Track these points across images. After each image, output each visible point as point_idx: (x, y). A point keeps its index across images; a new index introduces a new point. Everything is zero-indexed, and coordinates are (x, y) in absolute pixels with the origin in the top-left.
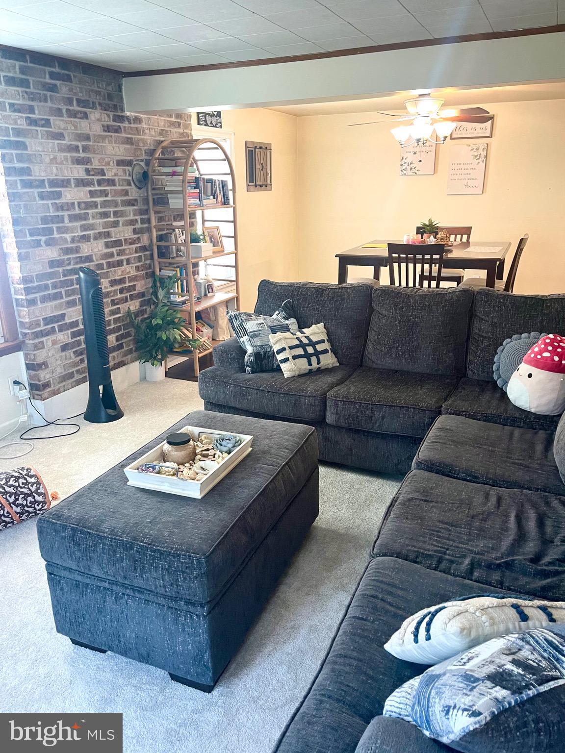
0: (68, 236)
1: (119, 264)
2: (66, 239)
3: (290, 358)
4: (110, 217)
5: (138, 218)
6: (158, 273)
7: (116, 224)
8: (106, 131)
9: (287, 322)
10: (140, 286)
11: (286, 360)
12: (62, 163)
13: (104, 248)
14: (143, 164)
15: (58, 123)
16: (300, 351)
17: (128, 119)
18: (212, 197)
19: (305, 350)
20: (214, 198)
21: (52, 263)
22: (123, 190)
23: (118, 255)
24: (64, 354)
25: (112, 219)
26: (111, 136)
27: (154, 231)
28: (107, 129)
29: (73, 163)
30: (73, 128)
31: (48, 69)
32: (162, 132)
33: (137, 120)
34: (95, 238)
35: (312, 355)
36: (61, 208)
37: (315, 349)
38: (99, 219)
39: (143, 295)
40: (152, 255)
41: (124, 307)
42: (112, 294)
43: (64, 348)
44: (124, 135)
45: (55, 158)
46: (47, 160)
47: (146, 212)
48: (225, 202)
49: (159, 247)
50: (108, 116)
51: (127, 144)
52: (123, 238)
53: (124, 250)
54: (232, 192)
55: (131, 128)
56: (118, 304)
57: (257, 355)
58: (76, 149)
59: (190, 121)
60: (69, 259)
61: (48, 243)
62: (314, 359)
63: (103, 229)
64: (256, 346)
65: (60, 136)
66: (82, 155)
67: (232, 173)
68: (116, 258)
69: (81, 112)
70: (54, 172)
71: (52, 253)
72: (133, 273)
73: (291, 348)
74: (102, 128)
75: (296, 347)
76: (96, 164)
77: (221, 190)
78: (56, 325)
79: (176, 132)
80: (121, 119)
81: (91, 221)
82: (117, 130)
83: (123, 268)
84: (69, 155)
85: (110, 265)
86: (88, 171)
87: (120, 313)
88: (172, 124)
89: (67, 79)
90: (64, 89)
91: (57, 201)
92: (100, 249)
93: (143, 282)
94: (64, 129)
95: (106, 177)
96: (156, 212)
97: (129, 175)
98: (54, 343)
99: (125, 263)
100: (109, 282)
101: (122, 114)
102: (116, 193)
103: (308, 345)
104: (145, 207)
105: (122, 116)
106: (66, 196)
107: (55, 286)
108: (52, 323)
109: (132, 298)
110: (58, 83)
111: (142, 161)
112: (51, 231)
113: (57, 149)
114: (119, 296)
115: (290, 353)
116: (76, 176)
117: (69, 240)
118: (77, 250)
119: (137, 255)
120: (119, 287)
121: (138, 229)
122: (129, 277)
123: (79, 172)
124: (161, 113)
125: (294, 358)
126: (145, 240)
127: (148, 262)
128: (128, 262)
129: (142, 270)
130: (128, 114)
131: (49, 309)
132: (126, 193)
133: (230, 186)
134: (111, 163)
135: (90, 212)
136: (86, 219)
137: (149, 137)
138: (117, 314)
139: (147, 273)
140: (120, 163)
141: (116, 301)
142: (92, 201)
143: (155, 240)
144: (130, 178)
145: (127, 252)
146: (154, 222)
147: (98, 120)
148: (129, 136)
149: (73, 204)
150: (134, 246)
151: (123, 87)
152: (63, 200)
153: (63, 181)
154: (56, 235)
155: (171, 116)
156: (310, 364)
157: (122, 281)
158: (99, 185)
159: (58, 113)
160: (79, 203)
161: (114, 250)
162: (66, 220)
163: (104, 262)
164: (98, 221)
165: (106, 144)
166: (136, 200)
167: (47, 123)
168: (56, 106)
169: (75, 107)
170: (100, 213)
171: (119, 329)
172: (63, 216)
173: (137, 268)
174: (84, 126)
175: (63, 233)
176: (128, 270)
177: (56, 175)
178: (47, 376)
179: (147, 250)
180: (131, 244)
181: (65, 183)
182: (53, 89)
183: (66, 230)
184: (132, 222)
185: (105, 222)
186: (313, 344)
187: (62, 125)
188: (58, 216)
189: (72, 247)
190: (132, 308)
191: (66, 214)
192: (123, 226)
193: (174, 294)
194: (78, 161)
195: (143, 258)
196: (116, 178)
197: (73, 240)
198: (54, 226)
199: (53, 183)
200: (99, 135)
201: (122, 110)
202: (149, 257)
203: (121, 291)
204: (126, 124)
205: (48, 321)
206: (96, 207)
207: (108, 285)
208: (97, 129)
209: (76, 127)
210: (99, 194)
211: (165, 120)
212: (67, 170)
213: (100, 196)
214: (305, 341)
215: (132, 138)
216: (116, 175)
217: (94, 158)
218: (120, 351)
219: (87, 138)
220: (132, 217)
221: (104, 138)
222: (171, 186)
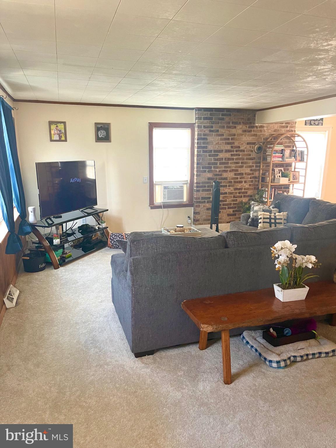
0: (218, 170)
1: (241, 182)
2: (217, 171)
3: (262, 222)
4: (239, 164)
5: (254, 165)
6: (260, 188)
7: (242, 167)
8: (244, 132)
9: (273, 209)
10: (250, 193)
11: (260, 223)
12: (221, 144)
13: (234, 175)
14: (261, 144)
15: (221, 131)
16: (268, 220)
17: (257, 127)
18: (293, 158)
19: (270, 221)
20: (295, 158)
21: (209, 179)
22: (248, 154)
23: (240, 179)
24: (207, 211)
25: (240, 165)
26: (246, 134)
27: (261, 171)
28: (245, 131)
29: (226, 144)
30: (228, 132)
31: (221, 113)
32: (275, 131)
33: (262, 127)
34: (230, 171)
35: (273, 223)
36: (217, 160)
37: (275, 221)
38: (234, 164)
39: (251, 196)
40: (259, 181)
41: (239, 200)
42: (234, 193)
43: (208, 209)
44: (253, 133)
45: (218, 143)
46: (215, 143)
47: (260, 163)
48: (302, 160)
49: (262, 178)
50: (246, 126)
51: (254, 136)
52: (244, 173)
53: (244, 177)
54: (306, 156)
55: (258, 130)
56: (236, 198)
57: (253, 219)
58: (229, 139)
59: (295, 124)
60: (216, 178)
61: (209, 172)
62: (273, 225)
63: (235, 168)
64: (253, 216)
65: (223, 135)
66: (230, 141)
67: (307, 147)
68: (239, 180)
69: (233, 126)
70: (217, 148)
71: (210, 175)
72: (247, 186)
73: (264, 218)
74: (242, 131)
75: (267, 218)
76: (236, 144)
77: (300, 154)
78: (206, 200)
79: (284, 130)
80: (253, 127)
81: (230, 165)
82: (250, 131)
83: (242, 184)
84: (224, 141)
85: (235, 182)
86: (232, 147)
87: (237, 201)
88: (283, 127)
89: (230, 115)
90: (227, 119)
91: (216, 157)
92: (232, 175)
93: (252, 191)
94: (224, 133)
95: (241, 149)
96: (263, 163)
97: (253, 148)
98: (204, 206)
99: (243, 182)
100: (234, 188)
101: (254, 125)
102: (244, 155)
103: (273, 219)
104: (259, 161)
105: (254, 126)
106: (220, 156)
107: (208, 187)
108: (205, 199)
109: (244, 196)
110: (225, 117)
111: (261, 142)
112: (211, 168)
113: (220, 139)
114: (238, 195)
115: (263, 220)
116: (226, 148)
117: (218, 171)
118: (221, 175)
119: (251, 180)
120: (238, 191)
121: (254, 169)
122: (244, 188)
123: (228, 147)
124: (276, 123)
125: (264, 222)
126: (256, 174)
127: (256, 183)
128: (245, 182)
129: (253, 186)
130: (257, 125)
131: (205, 194)
132: (250, 155)
133: (306, 153)
134: (244, 144)
135: (230, 162)
136: (227, 164)
137: (267, 133)
138: (235, 201)
139: (255, 188)
140: (248, 144)
141: (236, 196)
142: (232, 158)
143: (261, 175)
144: (253, 149)
145: (246, 178)
146: (261, 167)
147: (241, 128)
148: (256, 133)
149: (222, 159)
150: (250, 176)
151: (256, 115)
152: (219, 157)
153: (220, 150)
154: (213, 169)
155: (283, 123)
156: (271, 226)
157: (240, 189)
158: (236, 152)
159: (223, 127)
160: (225, 158)
161: (239, 177)
162: (218, 164)
163: (233, 181)
164: (233, 165)
165: (243, 137)
166: (254, 158)
167: (218, 131)
168: (222, 125)
169: (231, 125)
170: (235, 162)
171: (235, 207)
172: (217, 163)
173: (250, 185)
174: (233, 131)
175: (216, 169)
176: (244, 185)
177: (217, 149)
178: (199, 217)
179: (257, 178)
180: (248, 175)
181: (221, 151)
182: (223, 119)
183: (217, 168)
184: (250, 167)
185: (236, 166)
186: (275, 219)
187: (224, 131)
188: (215, 162)
189: (219, 174)
190: (244, 201)
191: (218, 162)
192: (245, 167)
193: (265, 198)
194: (228, 144)
195: (254, 181)
196: (246, 149)
197: (219, 171)
198: (213, 166)
199: (215, 151)
200: (240, 134)
201: (254, 124)
202: (258, 181)
203: (239, 193)
204: (255, 129)
205: (203, 198)
206: (233, 160)
207: (233, 189)
208: (240, 132)
209: (230, 132)
210: (235, 155)
211: (278, 126)
212: (223, 147)
213: (236, 156)
214: (273, 217)
215: (257, 134)
216: (245, 148)
217: (236, 142)
218: (234, 216)
219: (234, 135)
220: (251, 164)
221: (242, 135)
222: (268, 153)
